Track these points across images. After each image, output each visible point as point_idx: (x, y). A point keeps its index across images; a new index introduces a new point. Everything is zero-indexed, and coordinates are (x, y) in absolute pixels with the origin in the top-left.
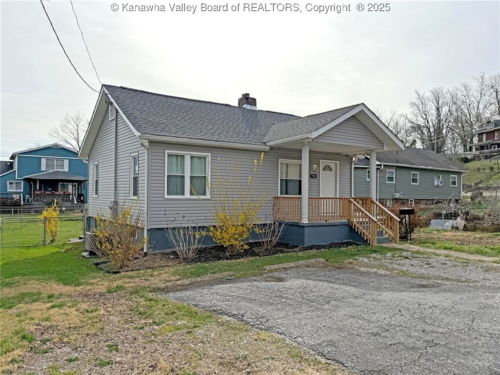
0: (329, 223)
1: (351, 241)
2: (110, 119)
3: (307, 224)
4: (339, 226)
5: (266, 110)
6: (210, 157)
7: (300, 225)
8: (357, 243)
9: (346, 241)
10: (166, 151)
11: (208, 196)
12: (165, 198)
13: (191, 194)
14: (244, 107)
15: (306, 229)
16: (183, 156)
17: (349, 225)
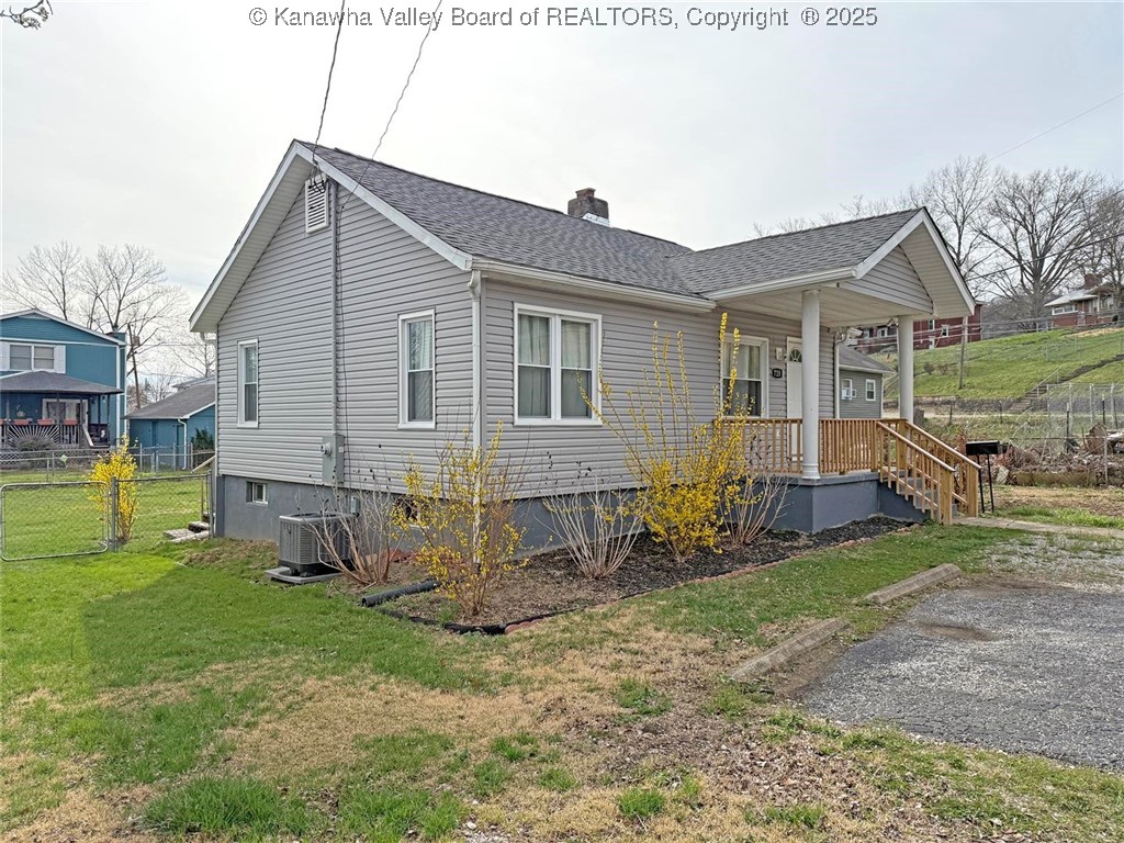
0: (850, 478)
1: (881, 515)
2: (309, 230)
3: (818, 480)
4: (862, 484)
5: (626, 229)
6: (600, 322)
7: (800, 483)
8: (898, 519)
9: (872, 516)
10: (517, 306)
11: (595, 420)
12: (516, 424)
13: (564, 414)
14: (585, 218)
15: (815, 492)
16: (546, 321)
17: (878, 480)
